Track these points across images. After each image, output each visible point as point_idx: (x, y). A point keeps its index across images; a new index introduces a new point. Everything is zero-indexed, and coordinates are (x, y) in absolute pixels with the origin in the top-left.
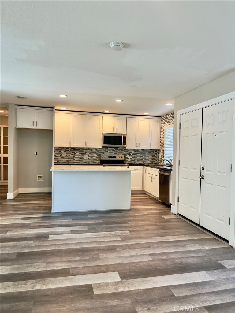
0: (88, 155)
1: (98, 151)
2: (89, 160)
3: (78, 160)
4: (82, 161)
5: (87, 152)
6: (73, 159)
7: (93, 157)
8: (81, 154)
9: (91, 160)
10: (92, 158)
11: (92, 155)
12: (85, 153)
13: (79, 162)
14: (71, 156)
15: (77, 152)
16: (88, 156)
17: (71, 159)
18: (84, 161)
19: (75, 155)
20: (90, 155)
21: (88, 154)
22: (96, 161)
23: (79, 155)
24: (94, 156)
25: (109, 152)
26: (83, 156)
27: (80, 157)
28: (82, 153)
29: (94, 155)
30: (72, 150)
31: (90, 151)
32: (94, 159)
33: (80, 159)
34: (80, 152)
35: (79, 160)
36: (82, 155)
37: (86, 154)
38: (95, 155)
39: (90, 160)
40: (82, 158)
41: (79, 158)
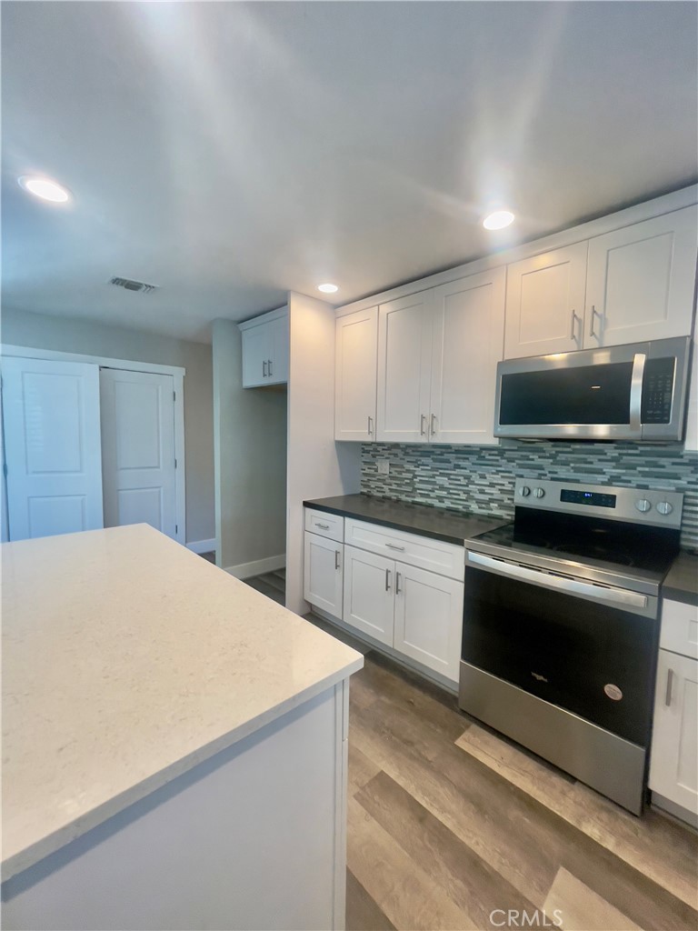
0: (467, 477)
1: (511, 460)
2: (470, 498)
3: (428, 496)
4: (441, 499)
5: (462, 463)
6: (409, 489)
7: (488, 490)
8: (437, 469)
9: (479, 502)
10: (482, 492)
11: (483, 477)
12: (452, 465)
13: (430, 501)
14: (404, 475)
15: (424, 460)
16: (463, 482)
17: (404, 488)
18: (447, 504)
19: (419, 471)
20: (475, 477)
21: (466, 472)
22: (502, 507)
23: (431, 473)
24: (492, 485)
25: (577, 470)
26: (443, 481)
27: (434, 483)
28: (443, 465)
29: (491, 478)
30: (406, 454)
31: (473, 458)
32: (492, 500)
33: (433, 491)
34: (435, 460)
35: (432, 495)
36: (442, 475)
37: (458, 471)
38: (497, 479)
39: (472, 498)
40: (442, 488)
41: (430, 487)
